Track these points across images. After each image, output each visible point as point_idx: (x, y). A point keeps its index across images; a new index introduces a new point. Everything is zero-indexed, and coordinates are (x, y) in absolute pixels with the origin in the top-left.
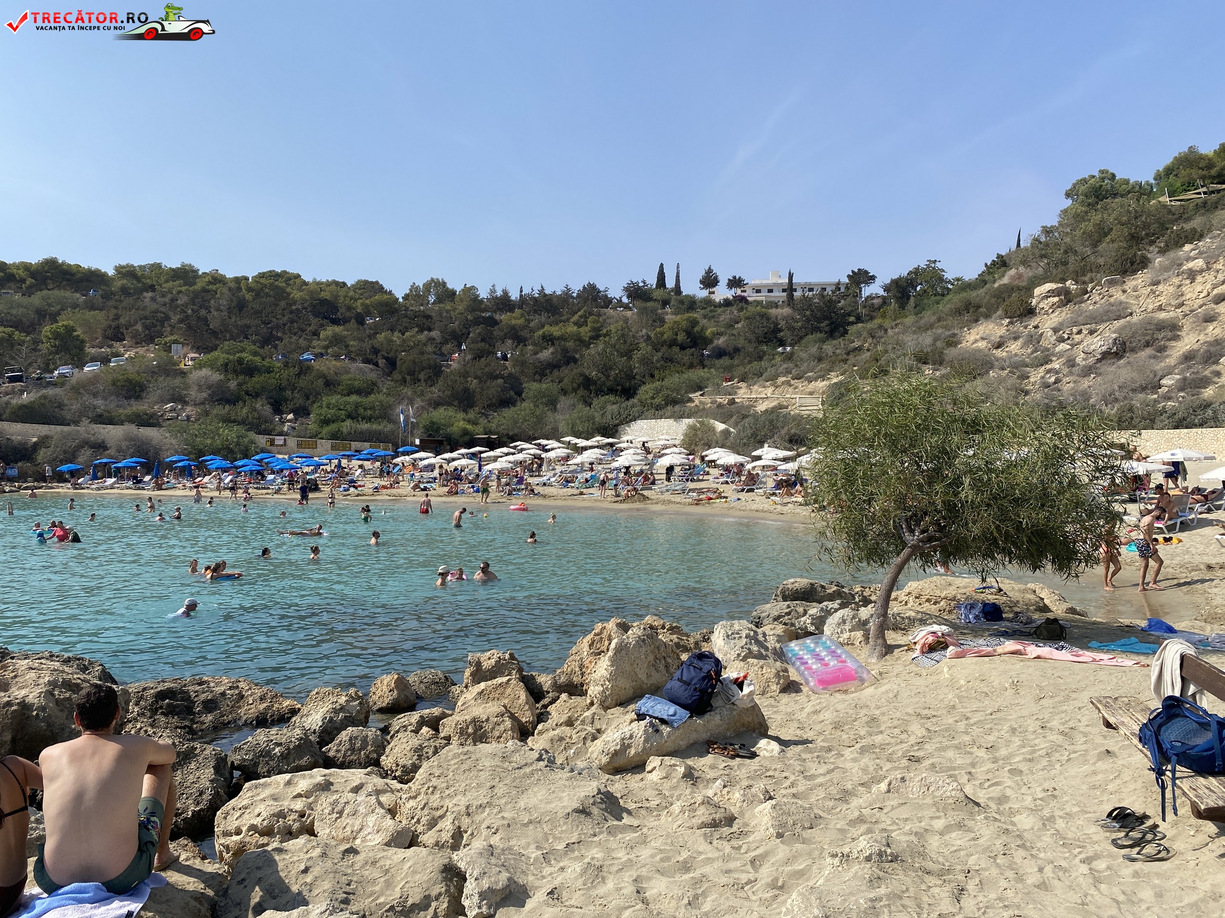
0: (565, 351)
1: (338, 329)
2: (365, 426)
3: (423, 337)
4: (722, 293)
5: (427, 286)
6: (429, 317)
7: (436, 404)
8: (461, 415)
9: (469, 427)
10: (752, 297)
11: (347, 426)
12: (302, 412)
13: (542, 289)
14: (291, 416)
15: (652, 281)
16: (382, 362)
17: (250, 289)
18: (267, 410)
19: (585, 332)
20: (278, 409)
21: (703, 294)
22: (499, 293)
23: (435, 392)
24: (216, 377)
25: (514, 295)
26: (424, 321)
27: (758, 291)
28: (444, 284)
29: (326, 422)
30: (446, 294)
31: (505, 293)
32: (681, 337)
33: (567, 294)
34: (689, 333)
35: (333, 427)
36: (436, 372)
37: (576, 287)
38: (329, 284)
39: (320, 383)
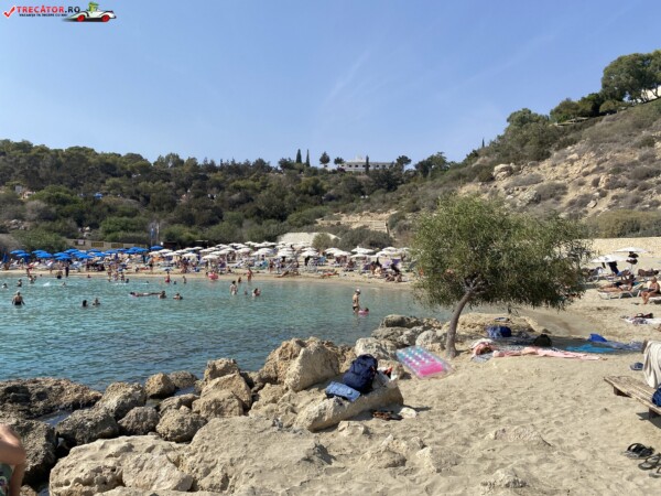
0: (247, 194)
1: (116, 180)
2: (131, 234)
3: (165, 185)
4: (331, 166)
5: (168, 158)
6: (168, 174)
7: (173, 222)
8: (187, 229)
9: (192, 236)
10: (347, 169)
11: (121, 234)
12: (94, 226)
13: (233, 162)
14: (88, 228)
15: (294, 159)
16: (141, 199)
17: (64, 156)
18: (74, 224)
19: (258, 185)
20: (80, 224)
21: (322, 166)
22: (209, 162)
23: (172, 216)
24: (43, 205)
25: (218, 164)
26: (166, 176)
27: (350, 166)
28: (178, 157)
29: (108, 232)
30: (178, 162)
31: (213, 163)
32: (310, 189)
33: (247, 164)
34: (314, 187)
35: (112, 235)
36: (173, 205)
37: (252, 161)
38: (111, 155)
39: (105, 210)
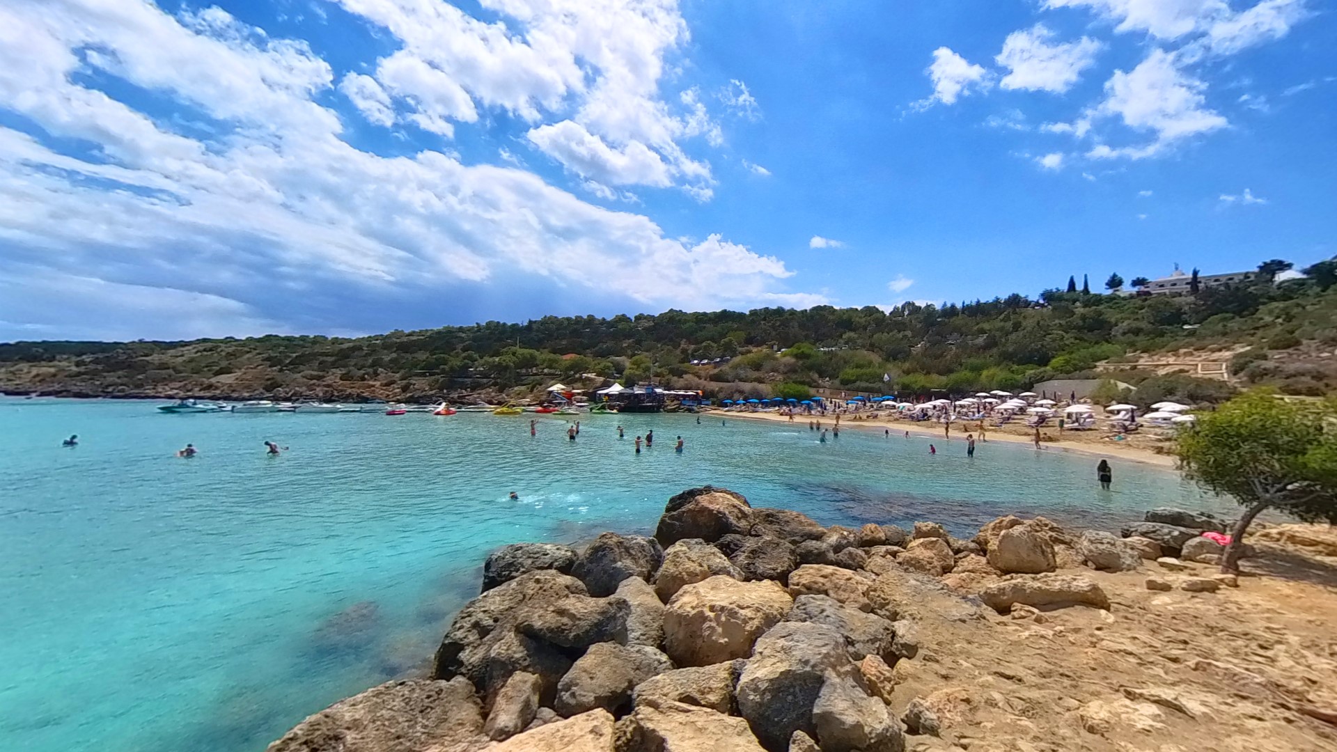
0: (994, 338)
1: (852, 334)
2: (867, 384)
3: (901, 335)
4: (1127, 289)
5: (903, 307)
6: (904, 324)
8: (923, 378)
10: (1155, 291)
12: (833, 377)
14: (827, 379)
19: (1009, 325)
22: (949, 305)
25: (959, 306)
26: (901, 326)
27: (1161, 286)
28: (913, 304)
30: (914, 309)
31: (953, 306)
33: (997, 301)
34: (1095, 320)
36: (907, 356)
38: (847, 310)
39: (842, 362)
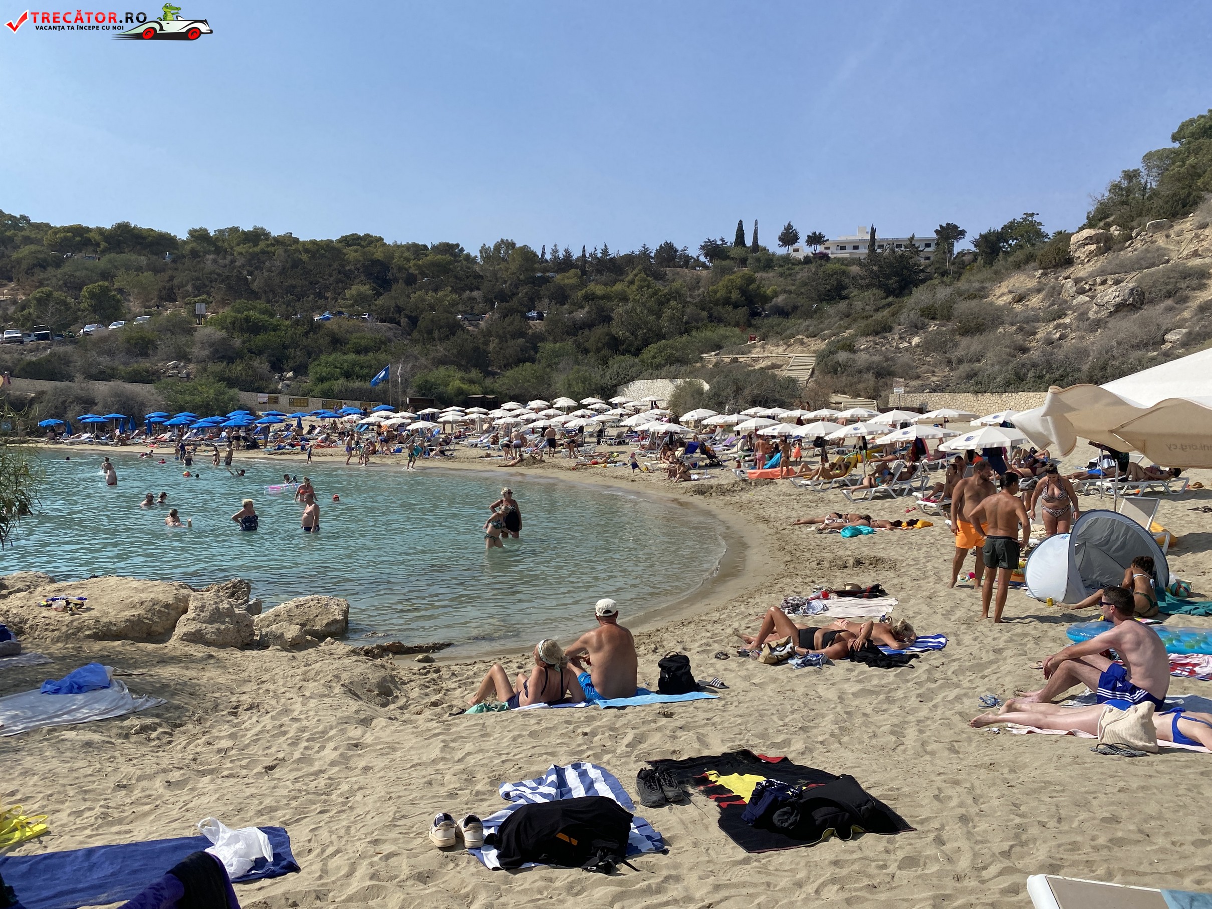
1: (363, 288)
2: (357, 384)
4: (804, 250)
9: (465, 387)
10: (834, 254)
11: (340, 383)
12: (300, 370)
13: (605, 251)
14: (290, 374)
15: (731, 239)
18: (266, 366)
20: (277, 366)
22: (561, 254)
23: (442, 350)
25: (576, 254)
27: (843, 248)
29: (322, 380)
32: (735, 295)
37: (655, 247)
